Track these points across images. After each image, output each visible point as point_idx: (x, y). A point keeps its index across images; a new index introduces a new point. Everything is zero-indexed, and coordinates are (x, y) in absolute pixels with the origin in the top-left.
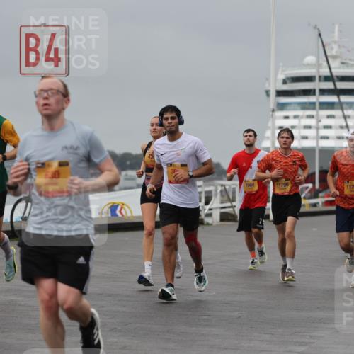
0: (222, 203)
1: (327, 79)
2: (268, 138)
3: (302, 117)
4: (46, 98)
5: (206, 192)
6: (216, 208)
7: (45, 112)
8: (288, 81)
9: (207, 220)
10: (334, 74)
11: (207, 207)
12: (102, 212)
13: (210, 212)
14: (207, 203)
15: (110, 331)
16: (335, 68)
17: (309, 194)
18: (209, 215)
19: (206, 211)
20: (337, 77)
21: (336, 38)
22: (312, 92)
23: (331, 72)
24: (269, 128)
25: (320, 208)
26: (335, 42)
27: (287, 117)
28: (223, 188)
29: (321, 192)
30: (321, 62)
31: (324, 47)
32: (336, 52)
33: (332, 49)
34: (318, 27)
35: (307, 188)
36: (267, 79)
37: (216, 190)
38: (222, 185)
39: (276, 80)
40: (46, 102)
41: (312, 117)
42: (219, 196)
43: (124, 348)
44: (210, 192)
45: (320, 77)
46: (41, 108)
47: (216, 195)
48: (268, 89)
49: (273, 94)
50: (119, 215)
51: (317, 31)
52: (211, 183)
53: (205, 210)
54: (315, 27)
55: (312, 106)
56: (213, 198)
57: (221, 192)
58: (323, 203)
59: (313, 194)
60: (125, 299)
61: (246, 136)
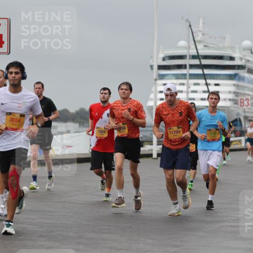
1: (194, 57)
2: (152, 99)
3: (177, 84)
10: (200, 54)
16: (200, 50)
20: (202, 56)
21: (201, 28)
22: (183, 67)
23: (198, 52)
24: (153, 92)
26: (200, 31)
30: (190, 45)
32: (201, 38)
33: (198, 36)
34: (189, 20)
39: (158, 58)
41: (183, 84)
45: (190, 56)
48: (152, 64)
49: (155, 67)
51: (188, 23)
55: (183, 77)
61: (102, 93)
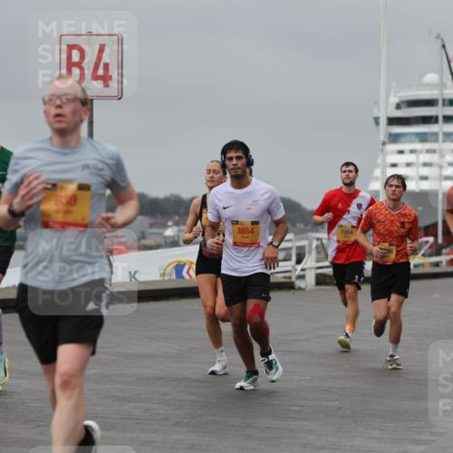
0: (318, 261)
2: (377, 178)
3: (421, 152)
4: (60, 107)
5: (298, 248)
6: (311, 268)
7: (57, 126)
8: (403, 106)
9: (299, 283)
11: (299, 267)
12: (164, 274)
13: (302, 273)
14: (299, 261)
15: (174, 425)
17: (430, 251)
18: (302, 277)
19: (297, 273)
24: (379, 165)
25: (444, 268)
27: (401, 152)
28: (319, 242)
29: (444, 247)
30: (445, 81)
31: (449, 62)
34: (442, 36)
35: (427, 242)
36: (376, 103)
37: (310, 245)
38: (318, 239)
39: (387, 104)
40: (59, 111)
41: (433, 151)
42: (314, 252)
43: (192, 447)
44: (302, 248)
45: (444, 100)
46: (52, 120)
47: (310, 252)
48: (377, 115)
49: (383, 121)
50: (187, 277)
51: (440, 41)
52: (304, 236)
53: (296, 270)
54: (438, 37)
55: (433, 138)
56: (307, 256)
57: (317, 247)
58: (447, 262)
59: (434, 249)
60: (193, 384)
61: (345, 172)
